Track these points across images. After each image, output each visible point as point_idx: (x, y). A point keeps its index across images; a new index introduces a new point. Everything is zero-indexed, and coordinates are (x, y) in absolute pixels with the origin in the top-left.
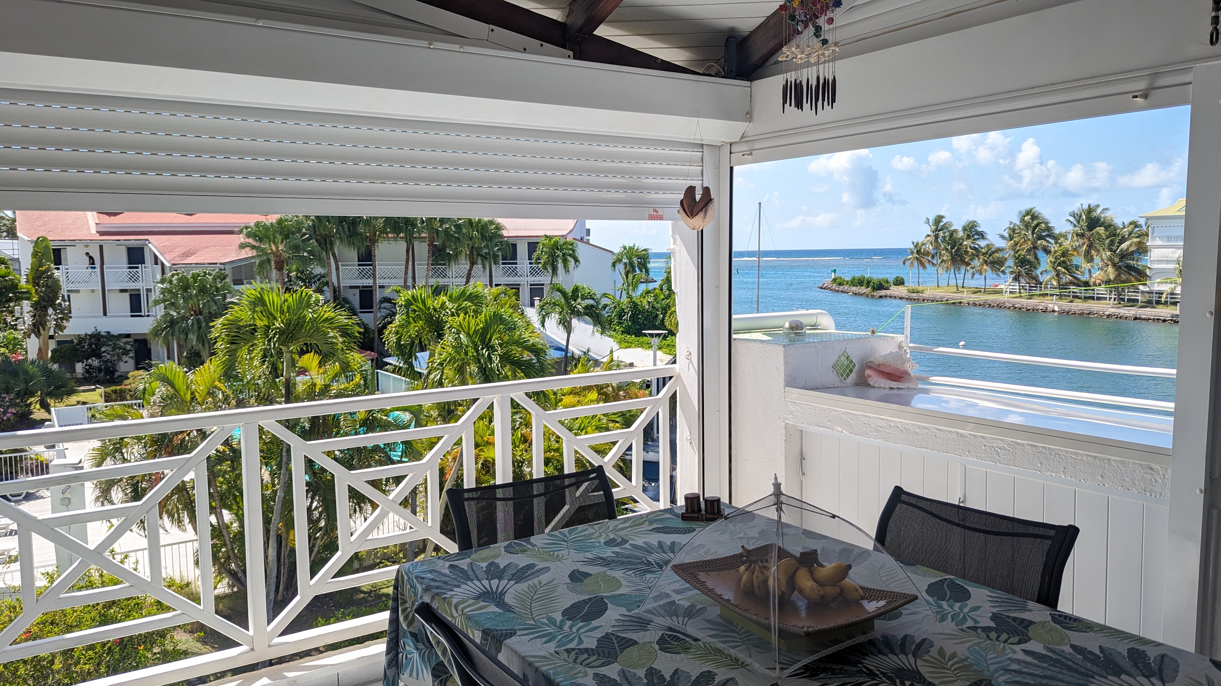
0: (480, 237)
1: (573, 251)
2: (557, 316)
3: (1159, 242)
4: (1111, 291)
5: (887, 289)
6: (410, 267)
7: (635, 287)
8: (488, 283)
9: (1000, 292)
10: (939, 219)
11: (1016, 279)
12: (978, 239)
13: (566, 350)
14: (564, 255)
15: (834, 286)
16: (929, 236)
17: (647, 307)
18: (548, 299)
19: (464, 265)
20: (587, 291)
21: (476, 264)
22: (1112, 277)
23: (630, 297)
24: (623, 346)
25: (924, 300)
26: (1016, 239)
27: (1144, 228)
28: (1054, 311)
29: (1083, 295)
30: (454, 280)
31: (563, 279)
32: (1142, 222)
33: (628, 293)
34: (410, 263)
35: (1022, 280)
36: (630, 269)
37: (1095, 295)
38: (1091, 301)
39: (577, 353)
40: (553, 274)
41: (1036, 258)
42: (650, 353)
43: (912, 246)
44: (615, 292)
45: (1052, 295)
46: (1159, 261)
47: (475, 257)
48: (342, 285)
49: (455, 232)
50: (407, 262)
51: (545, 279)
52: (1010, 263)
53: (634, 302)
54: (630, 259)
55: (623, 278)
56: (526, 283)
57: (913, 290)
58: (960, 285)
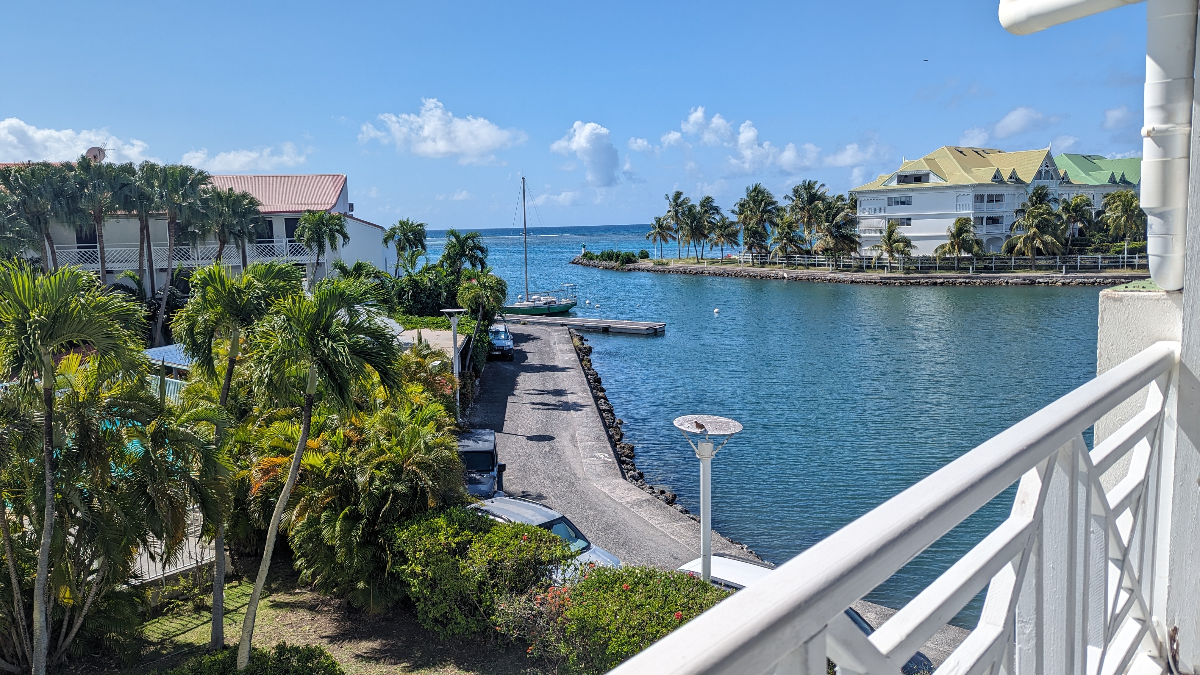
0: (231, 213)
1: (341, 226)
3: (865, 214)
4: (829, 258)
5: (635, 262)
6: (145, 248)
7: (412, 264)
8: (241, 264)
9: (736, 262)
10: (678, 195)
11: (749, 249)
12: (713, 213)
14: (331, 230)
15: (585, 261)
16: (670, 211)
17: (429, 285)
19: (213, 245)
20: (370, 268)
21: (228, 243)
22: (831, 245)
23: (408, 274)
24: (407, 327)
25: (669, 272)
26: (746, 213)
28: (784, 278)
29: (806, 262)
30: (200, 262)
31: (329, 257)
32: (849, 196)
33: (406, 271)
34: (146, 244)
35: (754, 251)
36: (406, 245)
37: (816, 263)
38: (813, 268)
40: (319, 251)
41: (765, 229)
43: (654, 223)
45: (782, 263)
46: (865, 231)
47: (226, 235)
49: (202, 208)
50: (142, 243)
51: (309, 258)
52: (743, 235)
53: (414, 280)
54: (404, 234)
55: (397, 254)
57: (659, 262)
58: (700, 257)
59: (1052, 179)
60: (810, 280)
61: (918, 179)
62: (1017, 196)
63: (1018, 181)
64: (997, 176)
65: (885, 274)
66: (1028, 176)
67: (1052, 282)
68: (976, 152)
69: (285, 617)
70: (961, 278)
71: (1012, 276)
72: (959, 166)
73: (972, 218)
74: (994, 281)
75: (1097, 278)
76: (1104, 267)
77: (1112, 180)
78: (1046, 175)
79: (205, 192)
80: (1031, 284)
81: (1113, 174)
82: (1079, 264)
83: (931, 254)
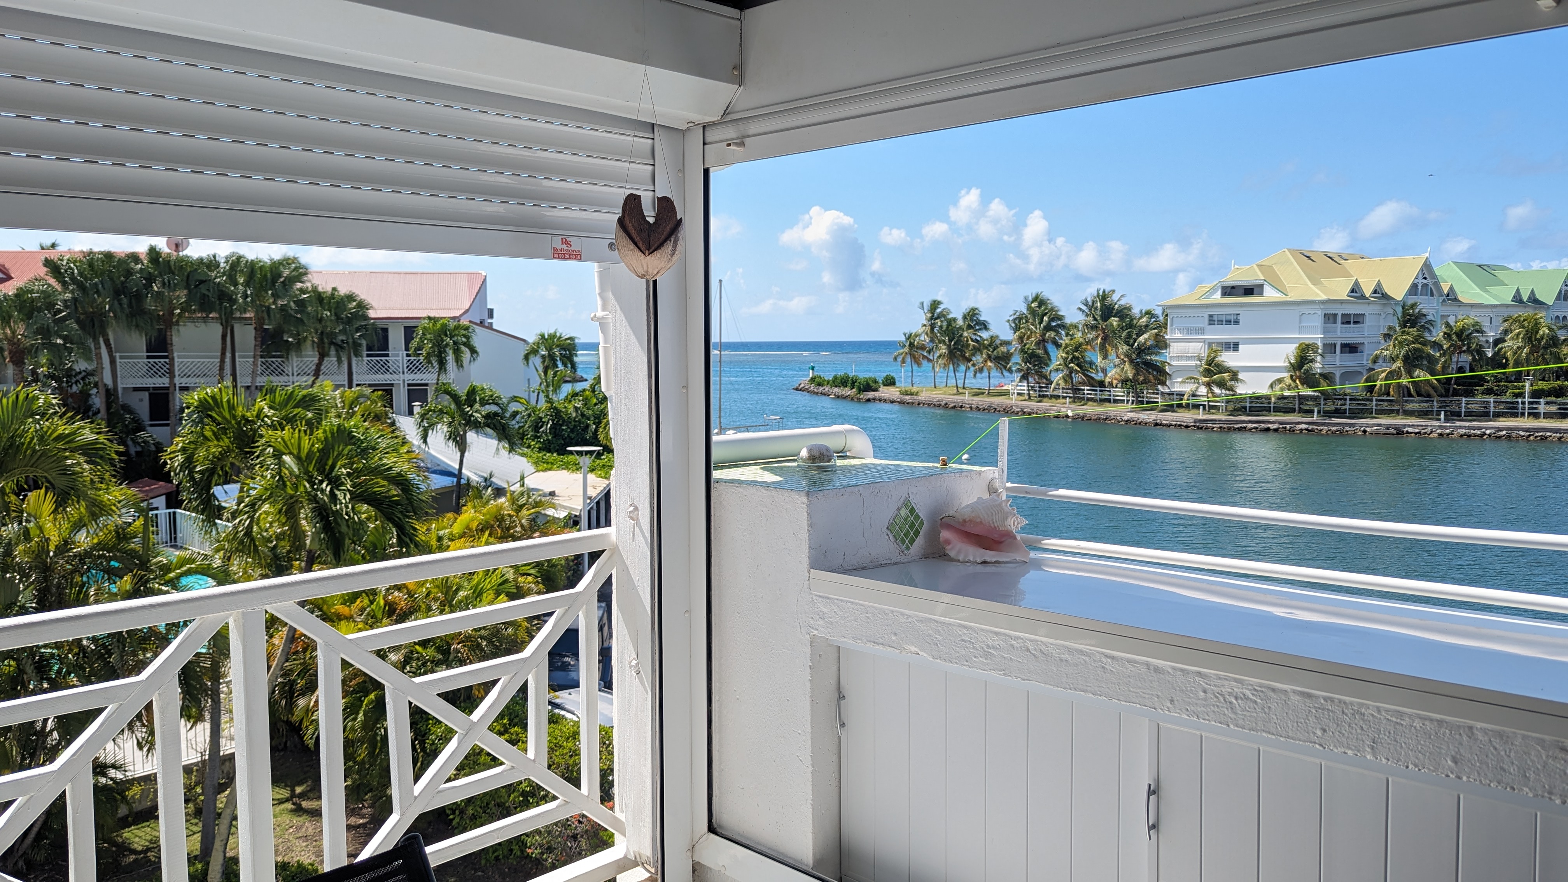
0: (333, 318)
1: (468, 338)
2: (445, 428)
3: (1178, 335)
4: (1129, 393)
5: (876, 390)
6: (228, 360)
7: (557, 388)
8: (346, 383)
9: (1006, 393)
10: (935, 304)
11: (1024, 377)
12: (980, 329)
13: (459, 475)
14: (455, 343)
15: (812, 387)
16: (925, 325)
17: (574, 415)
18: (432, 405)
19: (310, 357)
20: (488, 393)
21: (328, 355)
22: (1130, 376)
23: (550, 401)
24: (541, 468)
25: (919, 404)
26: (1023, 330)
27: (1161, 318)
28: (1067, 416)
29: (1098, 397)
30: (295, 378)
31: (453, 377)
32: (1158, 311)
33: (547, 396)
34: (228, 355)
35: (1030, 379)
36: (550, 363)
37: (1112, 398)
38: (1107, 404)
39: (475, 478)
40: (440, 369)
41: (1047, 353)
42: (579, 476)
43: (903, 339)
44: (529, 395)
45: (1065, 397)
46: (1179, 358)
47: (326, 345)
48: (120, 386)
49: (297, 312)
50: (223, 354)
51: (429, 377)
52: (1017, 359)
53: (555, 408)
54: (549, 349)
55: (540, 375)
56: (401, 382)
57: (906, 391)
58: (960, 385)
59: (1432, 294)
60: (1101, 421)
61: (1249, 291)
62: (1383, 316)
63: (1385, 296)
64: (1355, 290)
65: (1201, 415)
66: (1398, 291)
67: (1426, 433)
68: (1330, 258)
69: (301, 827)
70: (1302, 423)
71: (1370, 423)
72: (1304, 275)
73: (1320, 344)
74: (1347, 428)
75: (1487, 428)
76: (1497, 415)
77: (1518, 298)
78: (1424, 291)
79: (302, 291)
80: (1398, 434)
81: (1518, 291)
82: (1463, 410)
83: (1264, 391)
